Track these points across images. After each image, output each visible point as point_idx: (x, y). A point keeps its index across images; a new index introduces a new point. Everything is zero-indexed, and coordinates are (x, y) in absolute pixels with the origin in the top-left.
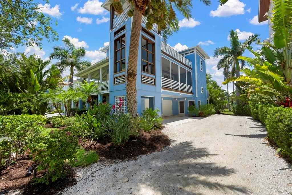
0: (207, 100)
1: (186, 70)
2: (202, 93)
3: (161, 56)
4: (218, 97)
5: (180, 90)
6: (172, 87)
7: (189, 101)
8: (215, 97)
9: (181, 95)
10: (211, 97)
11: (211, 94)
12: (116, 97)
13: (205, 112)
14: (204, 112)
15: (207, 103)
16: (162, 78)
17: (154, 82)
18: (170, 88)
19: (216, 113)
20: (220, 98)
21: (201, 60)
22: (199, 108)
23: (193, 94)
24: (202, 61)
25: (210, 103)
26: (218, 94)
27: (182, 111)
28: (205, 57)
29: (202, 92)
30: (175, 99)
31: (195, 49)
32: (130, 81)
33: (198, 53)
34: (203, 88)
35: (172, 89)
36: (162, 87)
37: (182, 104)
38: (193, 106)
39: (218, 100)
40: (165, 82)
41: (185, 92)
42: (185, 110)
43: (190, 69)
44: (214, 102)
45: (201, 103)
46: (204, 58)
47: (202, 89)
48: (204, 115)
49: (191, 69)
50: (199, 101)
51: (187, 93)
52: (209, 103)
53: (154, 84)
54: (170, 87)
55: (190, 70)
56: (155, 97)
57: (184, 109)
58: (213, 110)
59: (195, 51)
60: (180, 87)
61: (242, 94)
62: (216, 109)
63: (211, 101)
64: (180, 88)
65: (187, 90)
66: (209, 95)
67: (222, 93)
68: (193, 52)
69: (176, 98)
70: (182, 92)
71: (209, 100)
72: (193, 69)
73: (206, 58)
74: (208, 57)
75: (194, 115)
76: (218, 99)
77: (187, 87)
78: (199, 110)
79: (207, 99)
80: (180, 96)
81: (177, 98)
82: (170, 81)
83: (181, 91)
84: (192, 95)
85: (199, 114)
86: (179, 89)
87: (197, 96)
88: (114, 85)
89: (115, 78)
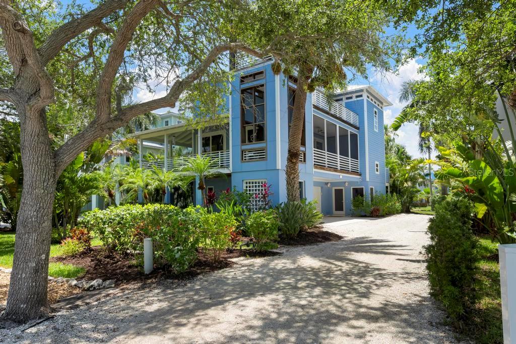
0: (387, 187)
1: (349, 131)
2: (377, 173)
3: (313, 113)
4: (406, 181)
5: (339, 168)
6: (328, 164)
7: (353, 189)
8: (401, 182)
9: (341, 177)
10: (394, 181)
11: (395, 174)
12: (245, 181)
13: (383, 208)
14: (381, 208)
15: (387, 192)
16: (314, 150)
17: (303, 158)
18: (325, 166)
19: (402, 212)
20: (410, 184)
21: (375, 109)
22: (372, 200)
23: (360, 175)
24: (377, 111)
25: (392, 192)
26: (407, 175)
27: (339, 207)
28: (382, 103)
29: (377, 171)
30: (327, 184)
31: (365, 91)
32: (293, 163)
33: (371, 97)
34: (378, 163)
35: (328, 167)
36: (315, 164)
37: (339, 193)
38: (360, 197)
39: (407, 188)
40: (318, 157)
41: (347, 172)
42: (345, 205)
43: (356, 128)
44: (399, 190)
45: (375, 193)
46: (380, 105)
47: (377, 166)
48: (380, 215)
49: (358, 128)
50: (372, 189)
51: (351, 174)
52: (390, 192)
53: (303, 160)
54: (325, 164)
55: (354, 131)
56: (304, 181)
57: (344, 203)
58: (398, 205)
59: (365, 95)
60: (339, 163)
62: (403, 204)
63: (394, 188)
64: (339, 165)
65: (350, 167)
66: (391, 177)
67: (413, 174)
68: (361, 96)
69: (327, 182)
70: (343, 173)
71: (390, 186)
72: (360, 128)
73: (384, 104)
74: (388, 103)
75: (363, 214)
76: (405, 185)
77: (350, 163)
78: (372, 204)
79: (387, 184)
80: (341, 179)
81: (331, 183)
82: (325, 153)
83: (342, 171)
84: (359, 177)
85: (372, 213)
86: (337, 166)
87: (368, 179)
88: (242, 162)
89: (242, 151)
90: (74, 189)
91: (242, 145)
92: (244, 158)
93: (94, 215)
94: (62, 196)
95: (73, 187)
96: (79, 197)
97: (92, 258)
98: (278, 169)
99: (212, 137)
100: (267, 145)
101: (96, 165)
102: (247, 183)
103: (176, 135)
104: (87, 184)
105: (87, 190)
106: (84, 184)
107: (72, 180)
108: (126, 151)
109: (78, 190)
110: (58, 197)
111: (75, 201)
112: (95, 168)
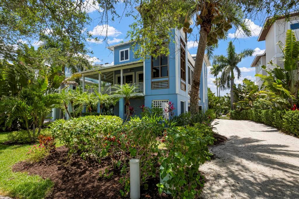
2: (206, 99)
23: (200, 99)
26: (218, 100)
34: (206, 94)
36: (188, 92)
53: (184, 89)
56: (185, 102)
58: (215, 115)
61: (240, 101)
74: (209, 64)
87: (204, 102)
88: (151, 89)
89: (152, 83)
90: (41, 104)
91: (152, 79)
92: (153, 87)
93: (60, 126)
94: (32, 108)
95: (41, 102)
96: (45, 110)
97: (59, 166)
98: (177, 94)
99: (126, 76)
100: (169, 79)
101: (56, 90)
102: (154, 102)
103: (106, 74)
104: (51, 100)
105: (52, 104)
106: (49, 100)
107: (40, 97)
108: (75, 82)
109: (44, 104)
110: (29, 109)
111: (42, 113)
112: (55, 91)
